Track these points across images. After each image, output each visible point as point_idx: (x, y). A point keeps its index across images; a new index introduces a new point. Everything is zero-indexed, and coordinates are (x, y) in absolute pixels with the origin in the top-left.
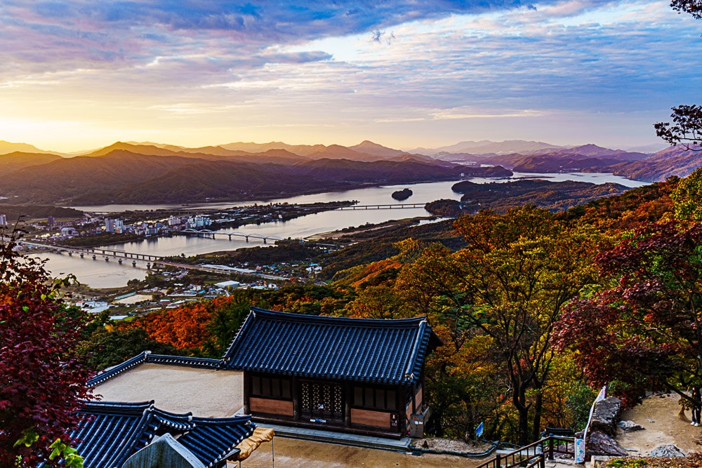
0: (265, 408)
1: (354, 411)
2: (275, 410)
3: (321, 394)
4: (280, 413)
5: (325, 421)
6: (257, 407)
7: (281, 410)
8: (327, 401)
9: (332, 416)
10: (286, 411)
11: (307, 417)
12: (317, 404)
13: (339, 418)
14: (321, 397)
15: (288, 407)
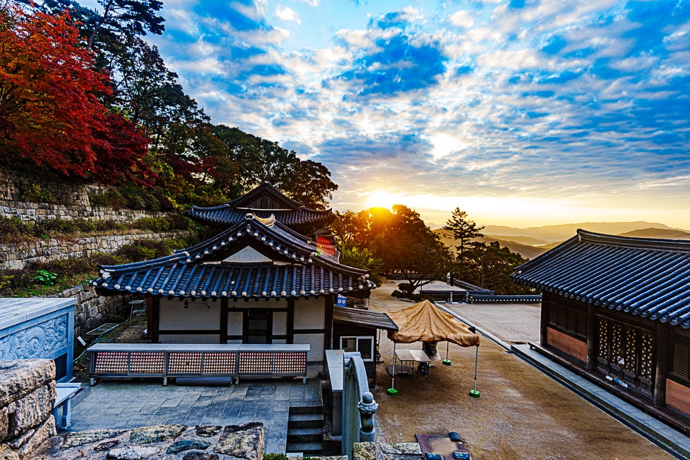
0: (560, 344)
1: (670, 383)
2: (569, 349)
3: (624, 342)
4: (575, 355)
5: (626, 386)
6: (553, 341)
7: (575, 351)
8: (631, 354)
9: (636, 381)
10: (580, 354)
11: (604, 371)
12: (616, 355)
13: (646, 387)
14: (623, 347)
15: (582, 350)
